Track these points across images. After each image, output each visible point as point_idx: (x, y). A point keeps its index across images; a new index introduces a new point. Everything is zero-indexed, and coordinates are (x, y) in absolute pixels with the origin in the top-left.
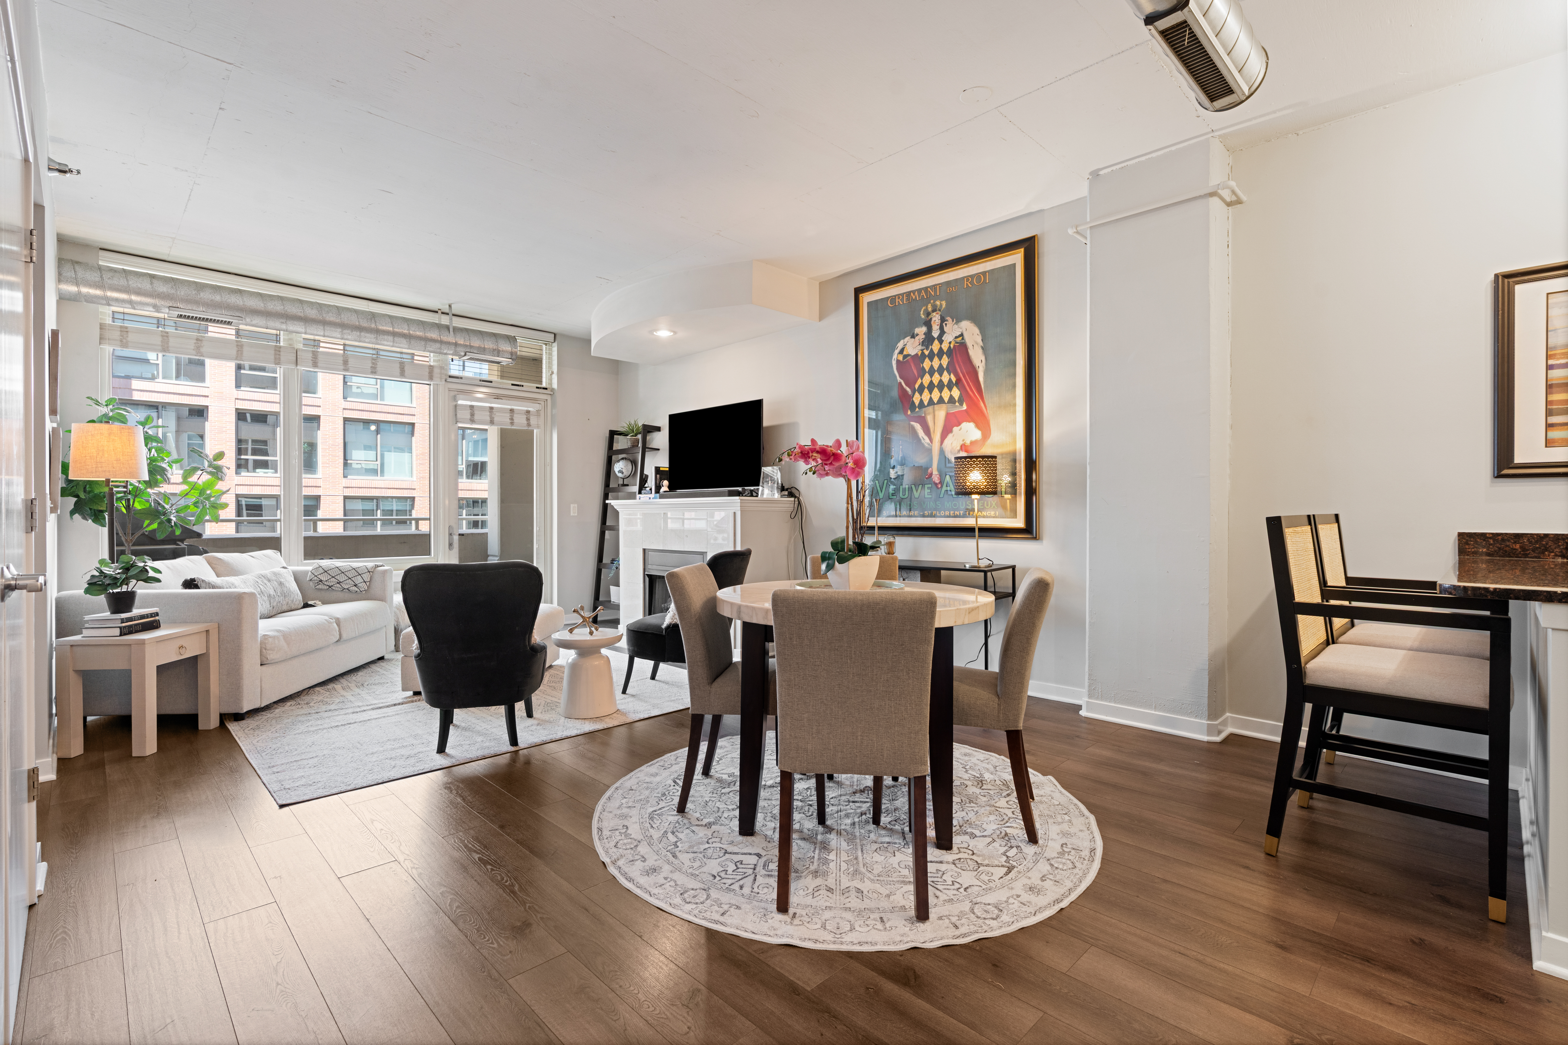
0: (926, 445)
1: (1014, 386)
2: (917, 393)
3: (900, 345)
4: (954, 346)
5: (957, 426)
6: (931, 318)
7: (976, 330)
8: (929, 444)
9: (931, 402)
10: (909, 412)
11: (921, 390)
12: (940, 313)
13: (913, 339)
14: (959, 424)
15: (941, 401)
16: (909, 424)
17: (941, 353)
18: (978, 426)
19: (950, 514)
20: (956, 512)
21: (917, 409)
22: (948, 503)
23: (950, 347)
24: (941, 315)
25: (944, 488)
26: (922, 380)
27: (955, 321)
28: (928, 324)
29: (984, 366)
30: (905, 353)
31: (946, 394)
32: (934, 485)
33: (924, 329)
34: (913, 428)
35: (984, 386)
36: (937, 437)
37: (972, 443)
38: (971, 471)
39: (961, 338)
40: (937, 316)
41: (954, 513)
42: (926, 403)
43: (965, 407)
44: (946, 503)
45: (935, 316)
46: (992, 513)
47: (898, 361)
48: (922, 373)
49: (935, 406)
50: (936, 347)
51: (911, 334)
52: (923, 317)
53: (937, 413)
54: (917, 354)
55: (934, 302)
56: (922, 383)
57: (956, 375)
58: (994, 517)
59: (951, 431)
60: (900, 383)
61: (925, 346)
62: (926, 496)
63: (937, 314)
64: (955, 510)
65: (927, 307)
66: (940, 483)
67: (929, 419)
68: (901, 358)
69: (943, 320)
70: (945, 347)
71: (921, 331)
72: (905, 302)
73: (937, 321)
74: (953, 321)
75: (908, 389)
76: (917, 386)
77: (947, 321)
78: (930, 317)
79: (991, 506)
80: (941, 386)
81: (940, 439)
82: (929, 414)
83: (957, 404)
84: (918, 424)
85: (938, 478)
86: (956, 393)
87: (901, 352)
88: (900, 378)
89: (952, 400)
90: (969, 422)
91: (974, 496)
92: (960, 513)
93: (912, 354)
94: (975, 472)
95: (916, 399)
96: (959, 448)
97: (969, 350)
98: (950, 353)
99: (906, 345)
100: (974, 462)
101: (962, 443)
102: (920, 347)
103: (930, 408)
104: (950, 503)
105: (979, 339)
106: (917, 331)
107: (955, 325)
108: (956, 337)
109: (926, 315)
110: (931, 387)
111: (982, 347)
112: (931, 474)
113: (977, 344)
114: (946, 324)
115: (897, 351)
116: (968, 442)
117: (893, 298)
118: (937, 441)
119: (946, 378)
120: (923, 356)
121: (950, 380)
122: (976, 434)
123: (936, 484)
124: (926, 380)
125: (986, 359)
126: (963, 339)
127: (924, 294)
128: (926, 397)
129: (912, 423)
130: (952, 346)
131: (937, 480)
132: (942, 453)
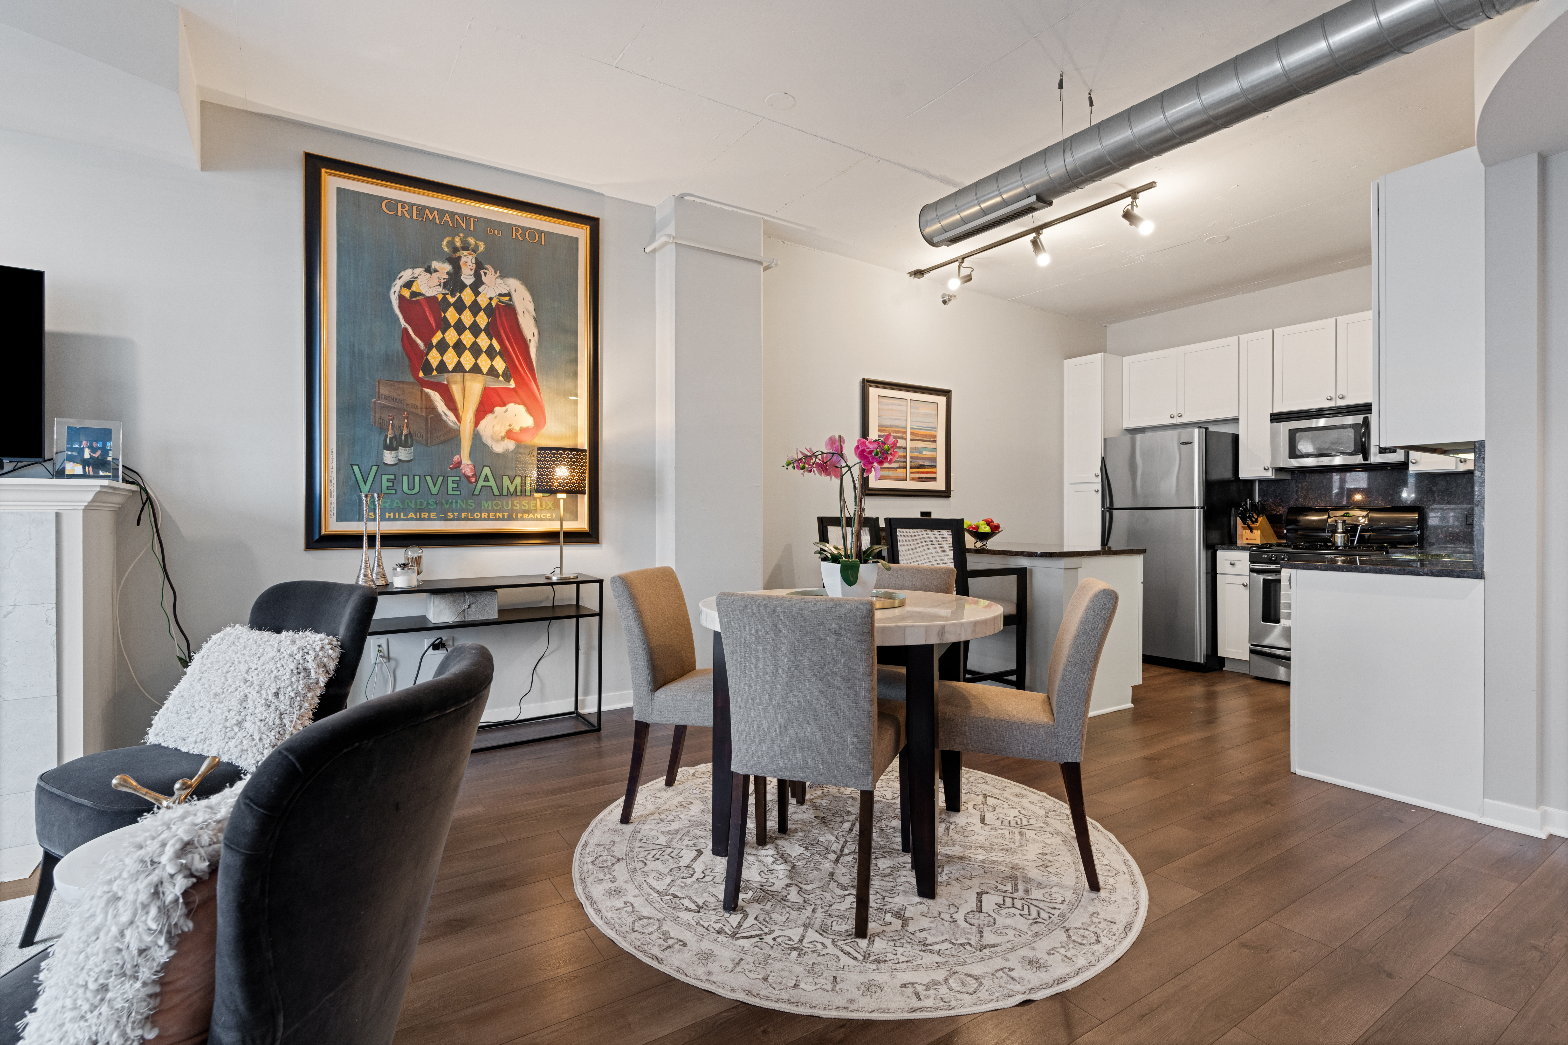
0: (451, 424)
1: (575, 374)
2: (434, 351)
3: (407, 275)
4: (497, 305)
5: (501, 406)
6: (460, 258)
7: (528, 297)
8: (455, 423)
9: (459, 368)
10: (421, 374)
11: (442, 347)
12: (475, 255)
13: (429, 275)
14: (504, 404)
15: (476, 369)
16: (422, 391)
17: (475, 308)
18: (529, 411)
19: (488, 516)
20: (498, 514)
21: (435, 373)
22: (486, 501)
23: (490, 304)
24: (476, 259)
25: (481, 483)
26: (443, 333)
27: (498, 274)
28: (455, 263)
29: (537, 341)
30: (414, 288)
31: (484, 363)
32: (464, 479)
33: (448, 267)
34: (428, 397)
35: (537, 365)
36: (468, 416)
37: (522, 429)
38: (557, 465)
39: (507, 298)
40: (470, 257)
41: (495, 516)
42: (450, 368)
43: (512, 384)
44: (483, 502)
45: (465, 256)
46: (548, 515)
47: (401, 297)
48: (446, 325)
49: (466, 374)
50: (467, 296)
51: (426, 266)
52: (446, 250)
53: (468, 384)
54: (434, 298)
55: (465, 237)
56: (443, 338)
57: (501, 342)
58: (550, 520)
59: (491, 411)
60: (405, 330)
61: (448, 289)
62: (450, 492)
63: (470, 254)
64: (496, 511)
65: (453, 238)
66: (474, 475)
67: (456, 390)
68: (407, 293)
69: (479, 266)
70: (483, 301)
71: (444, 268)
72: (415, 217)
73: (469, 263)
74: (496, 273)
75: (419, 341)
76: (435, 341)
77: (488, 269)
78: (458, 254)
79: (546, 507)
80: (476, 351)
81: (473, 419)
82: (455, 383)
83: (501, 378)
84: (437, 394)
85: (471, 469)
86: (500, 365)
87: (408, 285)
88: (406, 321)
89: (492, 371)
90: (519, 404)
91: (560, 496)
92: (503, 516)
93: (428, 295)
94: (563, 467)
95: (434, 358)
96: (503, 434)
97: (519, 317)
98: (490, 310)
99: (417, 278)
100: (561, 455)
101: (508, 428)
102: (441, 289)
103: (458, 376)
104: (489, 502)
105: (531, 307)
106: (435, 265)
107: (499, 279)
108: (500, 295)
109: (451, 250)
110: (459, 348)
111: (534, 318)
112: (459, 464)
113: (529, 312)
114: (485, 274)
115: (399, 283)
116: (517, 428)
117: (393, 204)
118: (468, 420)
119: (483, 341)
120: (446, 304)
121: (491, 346)
122: (527, 421)
123: (468, 477)
124: (451, 336)
125: (539, 333)
126: (510, 300)
127: (449, 219)
128: (451, 358)
129: (427, 390)
130: (494, 303)
131: (468, 471)
132: (477, 437)
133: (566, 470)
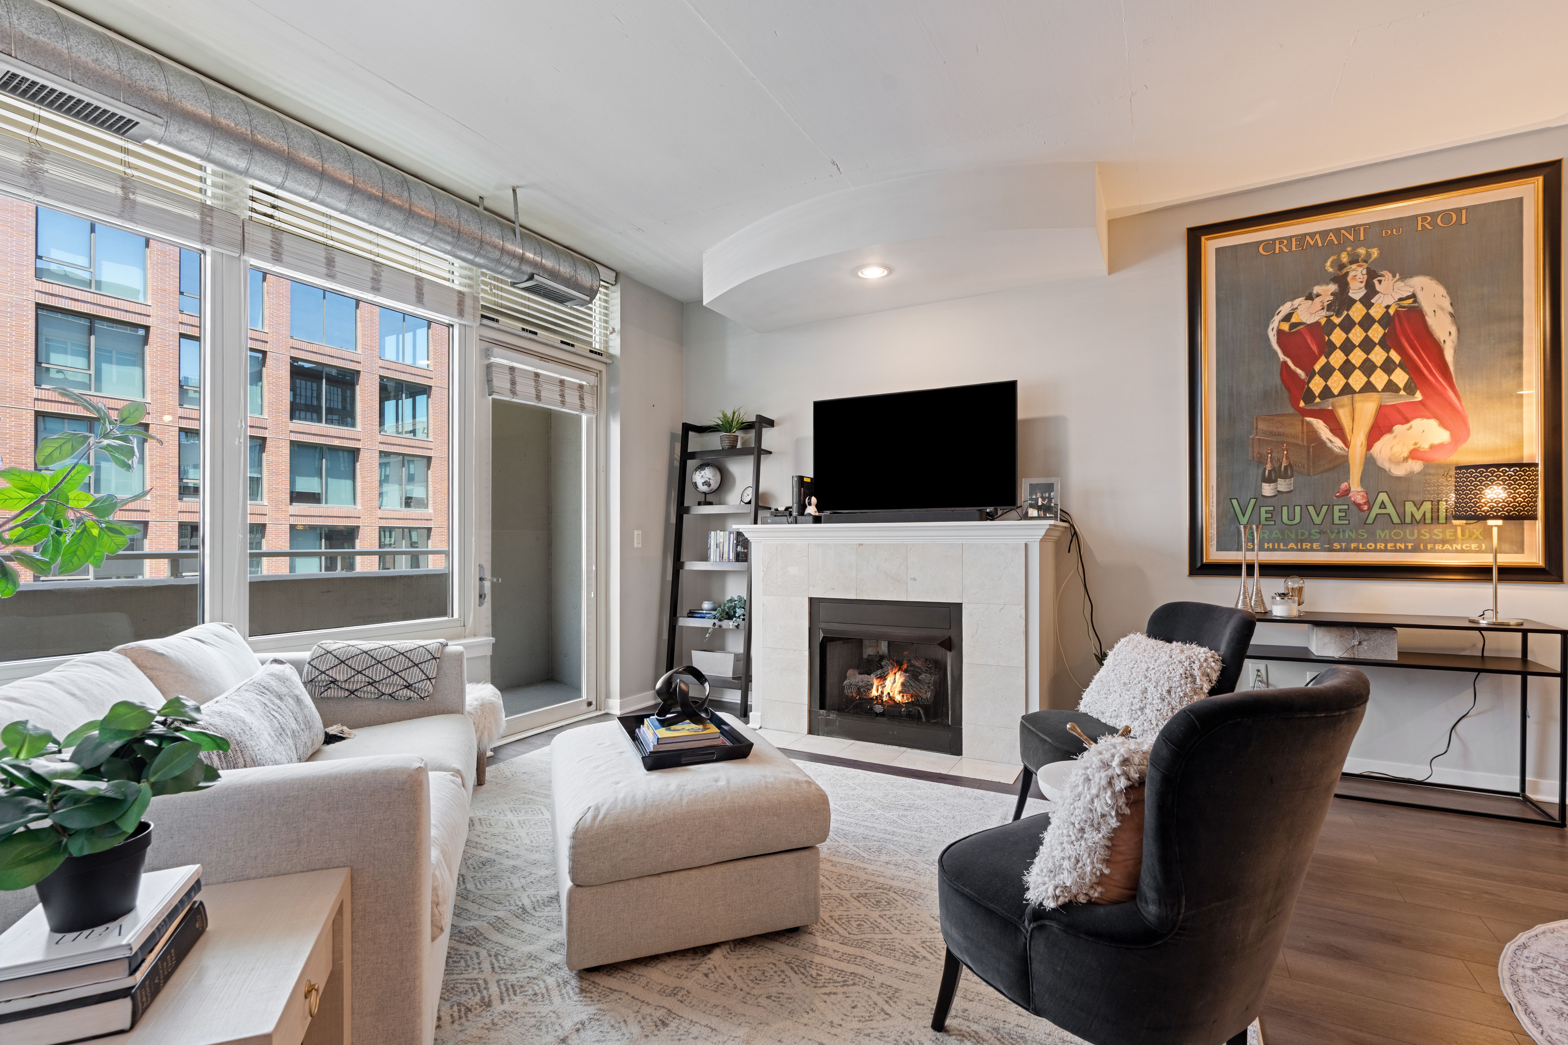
0: (1338, 450)
2: (1317, 377)
3: (1285, 309)
4: (1396, 312)
5: (1403, 424)
6: (1347, 274)
7: (1441, 290)
8: (1341, 449)
9: (1347, 390)
10: (1302, 404)
11: (1327, 371)
12: (1366, 265)
13: (1310, 302)
14: (1407, 421)
15: (1369, 387)
16: (1303, 421)
17: (1367, 322)
18: (1443, 424)
19: (1386, 547)
20: (1398, 545)
21: (1318, 400)
22: (1383, 530)
23: (1387, 313)
24: (1367, 268)
25: (1376, 510)
26: (1327, 357)
27: (1398, 276)
28: (1342, 282)
29: (1455, 340)
30: (1294, 320)
31: (1379, 379)
32: (1353, 508)
33: (1333, 287)
34: (1309, 424)
35: (1455, 369)
36: (1358, 440)
37: (1432, 447)
38: (1487, 486)
39: (1411, 301)
40: (1360, 269)
41: (1395, 546)
42: (1336, 392)
43: (1418, 397)
44: (1378, 532)
45: (1354, 270)
46: (1474, 546)
47: (1280, 332)
48: (1330, 348)
49: (1356, 395)
50: (1357, 312)
51: (1307, 294)
52: (1331, 270)
53: (1358, 405)
54: (1317, 323)
55: (1353, 250)
56: (1328, 363)
57: (1401, 351)
58: (1476, 552)
59: (1389, 430)
60: (1285, 363)
61: (1333, 311)
62: (1336, 521)
63: (1360, 266)
64: (1396, 542)
65: (1339, 256)
66: (1367, 503)
67: (1343, 415)
68: (1285, 327)
69: (1372, 275)
70: (1376, 312)
71: (1326, 291)
72: (1294, 249)
73: (1359, 275)
74: (1394, 276)
75: (1299, 371)
76: (1317, 367)
77: (1382, 276)
78: (1344, 271)
79: (1470, 536)
80: (1368, 368)
81: (1365, 442)
82: (1342, 406)
83: (1402, 392)
84: (1320, 421)
85: (1363, 496)
86: (1400, 377)
87: (1287, 318)
88: (1285, 354)
89: (1391, 387)
90: (1428, 418)
91: (1490, 522)
92: (1406, 547)
93: (1309, 322)
94: (1495, 487)
95: (1317, 385)
96: (1406, 454)
97: (1427, 318)
98: (1386, 320)
99: (1297, 308)
100: (1492, 473)
101: (1412, 447)
102: (1324, 313)
103: (1346, 399)
104: (1387, 532)
105: (1446, 303)
106: (1317, 289)
107: (1399, 283)
108: (1401, 300)
109: (1337, 268)
110: (1347, 369)
111: (1451, 315)
112: (1348, 491)
113: (1442, 309)
114: (1380, 282)
115: (1277, 318)
116: (1425, 446)
117: (1270, 244)
118: (1359, 444)
119: (1378, 356)
120: (1330, 326)
121: (1388, 360)
122: (1442, 436)
123: (1358, 506)
124: (1337, 359)
125: (1459, 330)
126: (1415, 301)
127: (1333, 238)
128: (1336, 382)
129: (1308, 419)
130: (1391, 311)
131: (1360, 499)
132: (1369, 462)
133: (1502, 492)
